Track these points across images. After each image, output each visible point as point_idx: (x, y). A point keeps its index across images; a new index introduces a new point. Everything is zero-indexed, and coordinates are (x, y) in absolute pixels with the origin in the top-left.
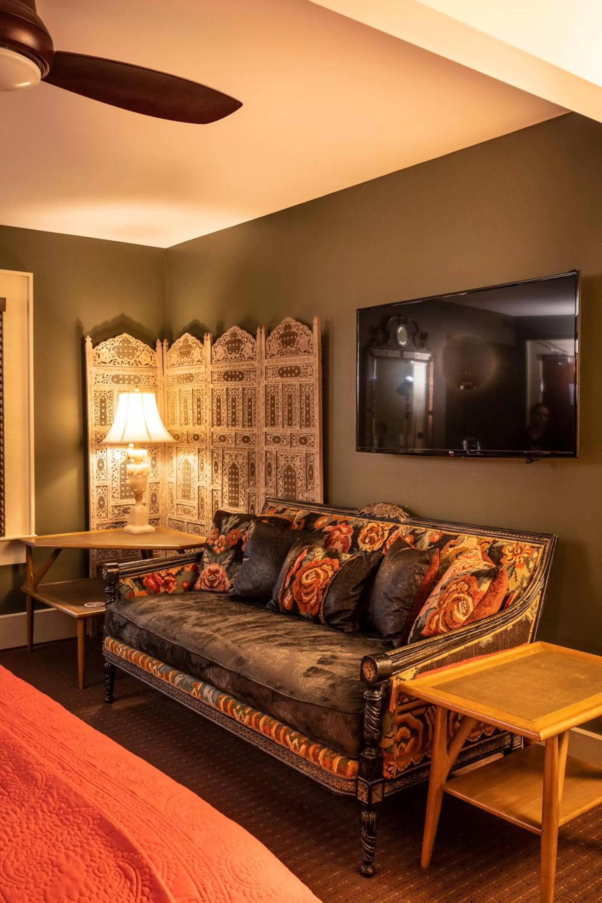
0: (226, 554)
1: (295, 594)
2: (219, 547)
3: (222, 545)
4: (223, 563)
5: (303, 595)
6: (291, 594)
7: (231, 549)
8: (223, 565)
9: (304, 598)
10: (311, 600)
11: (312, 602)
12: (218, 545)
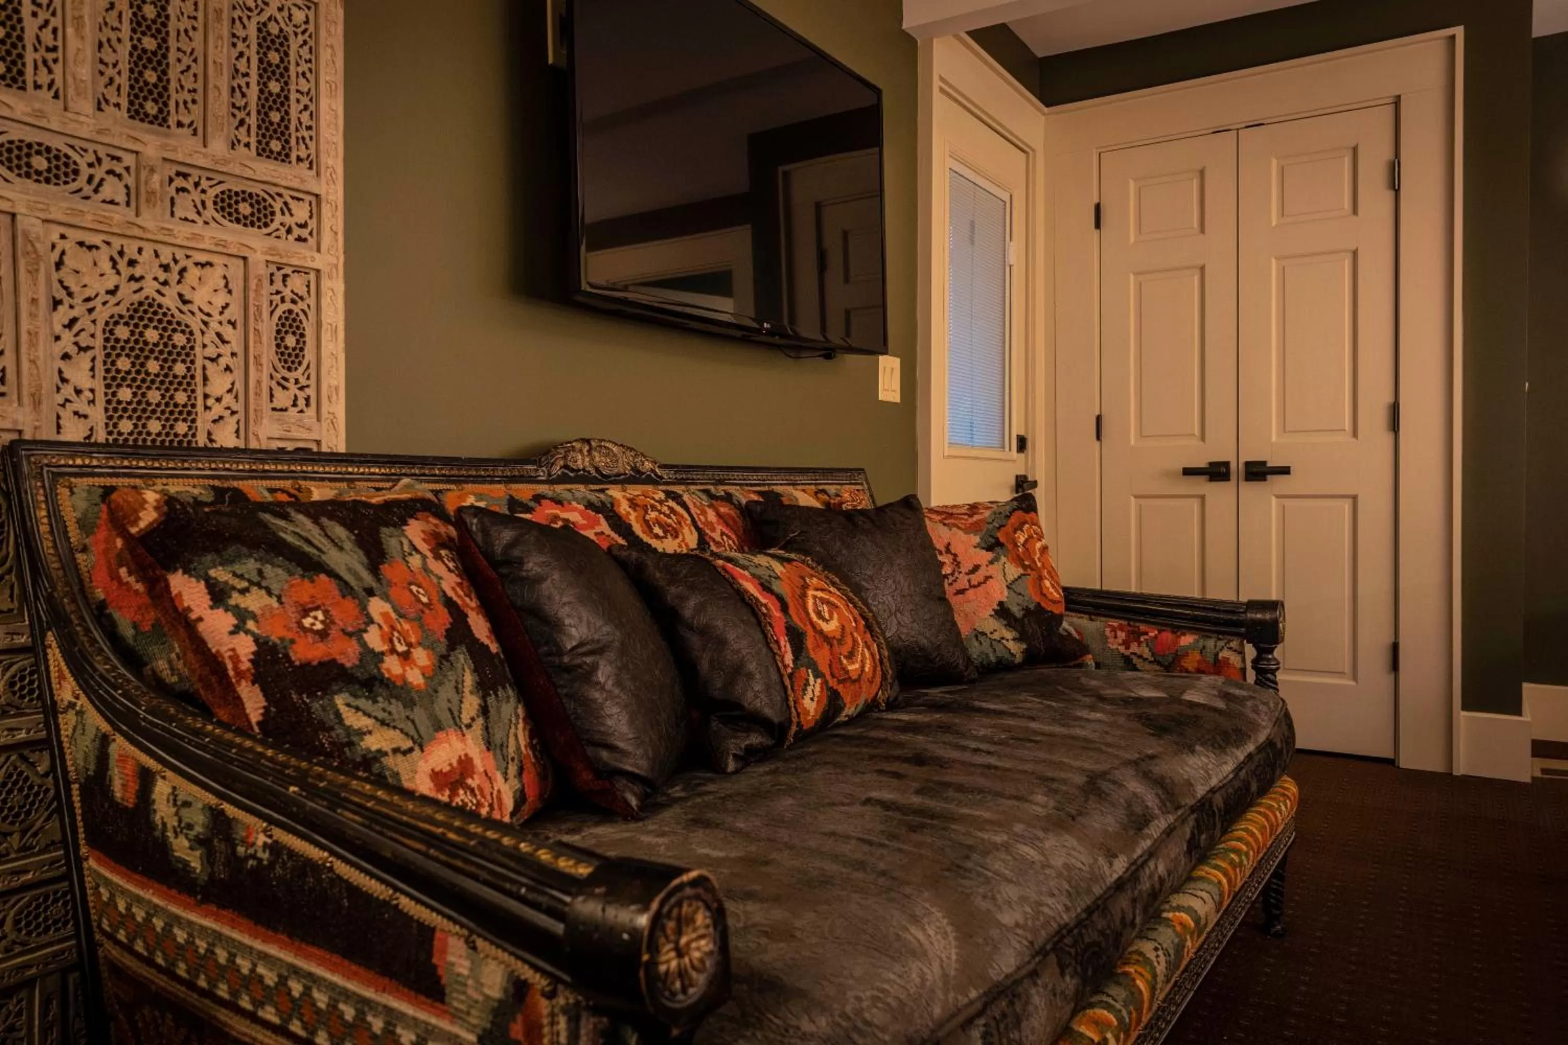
0: (451, 676)
1: (826, 671)
2: (405, 657)
3: (410, 645)
4: (466, 719)
5: (845, 661)
6: (816, 677)
7: (452, 647)
8: (469, 726)
9: (850, 668)
10: (863, 667)
11: (867, 669)
12: (393, 651)
